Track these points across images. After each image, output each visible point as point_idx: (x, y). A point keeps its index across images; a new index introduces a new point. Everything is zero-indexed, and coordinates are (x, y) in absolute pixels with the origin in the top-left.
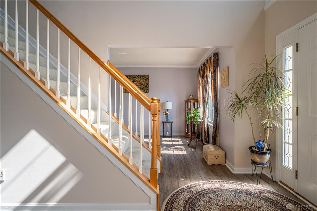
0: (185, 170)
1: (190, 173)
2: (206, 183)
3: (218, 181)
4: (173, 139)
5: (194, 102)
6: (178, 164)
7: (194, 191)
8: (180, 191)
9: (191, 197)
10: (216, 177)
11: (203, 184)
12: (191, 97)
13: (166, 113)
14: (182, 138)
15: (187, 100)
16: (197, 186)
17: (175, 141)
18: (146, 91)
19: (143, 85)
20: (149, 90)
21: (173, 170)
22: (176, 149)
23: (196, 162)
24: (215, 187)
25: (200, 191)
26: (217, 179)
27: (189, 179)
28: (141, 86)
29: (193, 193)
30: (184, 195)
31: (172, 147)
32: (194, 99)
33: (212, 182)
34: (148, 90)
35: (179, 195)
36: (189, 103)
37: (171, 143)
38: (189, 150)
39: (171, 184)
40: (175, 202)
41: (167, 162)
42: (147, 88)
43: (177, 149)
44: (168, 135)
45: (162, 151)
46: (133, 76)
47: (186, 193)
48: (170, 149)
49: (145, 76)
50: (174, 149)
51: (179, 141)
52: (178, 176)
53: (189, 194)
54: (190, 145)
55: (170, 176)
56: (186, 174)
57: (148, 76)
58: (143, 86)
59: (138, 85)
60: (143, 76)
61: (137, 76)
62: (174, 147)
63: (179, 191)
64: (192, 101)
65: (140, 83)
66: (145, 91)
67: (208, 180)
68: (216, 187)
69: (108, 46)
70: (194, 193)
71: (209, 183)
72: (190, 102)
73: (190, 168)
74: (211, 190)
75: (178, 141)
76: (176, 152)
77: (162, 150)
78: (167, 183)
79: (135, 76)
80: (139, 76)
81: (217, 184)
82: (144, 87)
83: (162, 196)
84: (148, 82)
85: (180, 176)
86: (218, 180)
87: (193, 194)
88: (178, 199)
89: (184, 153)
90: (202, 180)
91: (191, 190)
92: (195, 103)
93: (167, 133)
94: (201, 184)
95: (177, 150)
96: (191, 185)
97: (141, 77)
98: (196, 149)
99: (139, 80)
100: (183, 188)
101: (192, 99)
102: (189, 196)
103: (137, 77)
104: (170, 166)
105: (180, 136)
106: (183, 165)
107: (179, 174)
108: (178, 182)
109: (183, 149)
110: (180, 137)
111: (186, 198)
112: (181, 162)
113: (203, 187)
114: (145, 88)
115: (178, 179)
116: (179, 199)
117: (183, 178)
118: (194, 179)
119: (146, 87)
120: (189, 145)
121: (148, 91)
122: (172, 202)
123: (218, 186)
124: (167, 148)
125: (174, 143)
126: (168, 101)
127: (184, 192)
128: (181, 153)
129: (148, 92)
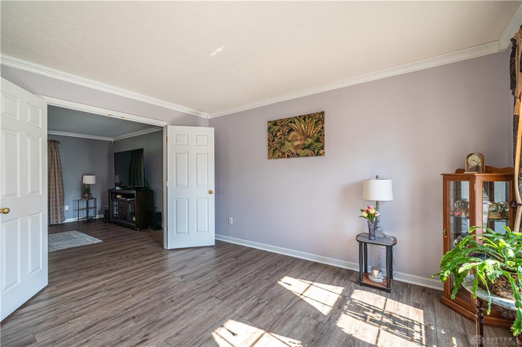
4: (391, 306)
5: (488, 180)
12: (475, 161)
13: (368, 212)
15: (453, 172)
18: (318, 152)
19: (309, 137)
20: (325, 148)
28: (305, 140)
32: (488, 170)
34: (322, 148)
36: (465, 185)
42: (319, 145)
44: (376, 280)
46: (289, 119)
49: (315, 115)
57: (323, 113)
58: (311, 140)
59: (299, 138)
60: (309, 116)
61: (296, 117)
64: (476, 174)
65: (304, 134)
66: (316, 151)
72: (471, 179)
79: (292, 118)
80: (300, 117)
82: (313, 142)
84: (323, 128)
92: (492, 184)
93: (376, 270)
97: (304, 119)
99: (301, 126)
101: (477, 169)
103: (296, 120)
105: (424, 289)
110: (422, 301)
114: (316, 144)
119: (318, 140)
121: (321, 152)
126: (377, 177)
129: (324, 153)
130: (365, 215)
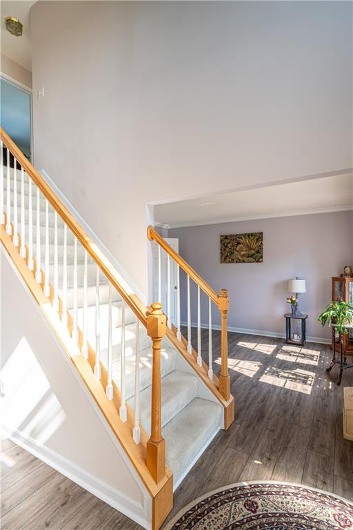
0: (279, 437)
1: (286, 448)
2: (305, 493)
3: (341, 502)
4: (304, 351)
6: (276, 417)
7: (260, 508)
8: (231, 495)
9: (244, 523)
10: (343, 485)
11: (295, 494)
12: (348, 271)
13: (291, 299)
14: (326, 350)
16: (278, 493)
17: (305, 356)
19: (252, 249)
20: (263, 257)
21: (256, 428)
22: (294, 377)
23: (318, 421)
24: (320, 517)
25: (274, 515)
26: (344, 490)
27: (272, 465)
28: (249, 251)
29: (255, 512)
30: (233, 507)
31: (290, 369)
33: (322, 499)
34: (261, 257)
35: (222, 505)
37: (293, 359)
38: (321, 386)
39: (230, 464)
40: (202, 520)
41: (256, 404)
42: (259, 255)
43: (297, 375)
44: (296, 340)
45: (264, 375)
46: (237, 235)
47: (241, 504)
48: (282, 374)
49: (256, 234)
50: (291, 376)
51: (314, 357)
52: (255, 448)
53: (246, 511)
54: (331, 372)
55: (241, 442)
56: (274, 449)
57: (262, 233)
58: (253, 252)
59: (244, 249)
60: (252, 235)
61: (242, 234)
62: (293, 372)
63: (229, 492)
65: (248, 247)
66: (257, 259)
67: (316, 487)
68: (324, 519)
69: (149, 203)
70: (258, 513)
71: (314, 496)
73: (294, 434)
74: (304, 521)
75: (311, 357)
76: (290, 385)
77: (266, 374)
78: (222, 459)
79: (240, 235)
80: (246, 234)
81: (331, 511)
82: (255, 253)
83: (191, 492)
84: (262, 243)
85: (259, 449)
86: (343, 496)
87: (252, 514)
88: (213, 513)
89: (306, 390)
90: (303, 481)
91: (256, 500)
93: (296, 336)
94: (290, 490)
95: (296, 378)
96: (264, 486)
97: (249, 236)
98: (339, 384)
99: (246, 241)
100: (242, 488)
101: (349, 275)
102: (241, 515)
103: (242, 237)
104: (256, 417)
105: (323, 344)
106: (285, 421)
107: (260, 445)
108: (245, 466)
109: (310, 379)
110: (321, 349)
111: (231, 519)
112: (285, 412)
113: (289, 506)
114: (257, 254)
115: (251, 456)
116: (213, 516)
117: (261, 456)
118: (284, 470)
119: (258, 252)
120: (328, 370)
121: (261, 260)
122: (197, 516)
123: (332, 518)
124: (279, 370)
125: (300, 360)
126: (297, 278)
127: (238, 497)
128: (299, 387)
130: (290, 301)
